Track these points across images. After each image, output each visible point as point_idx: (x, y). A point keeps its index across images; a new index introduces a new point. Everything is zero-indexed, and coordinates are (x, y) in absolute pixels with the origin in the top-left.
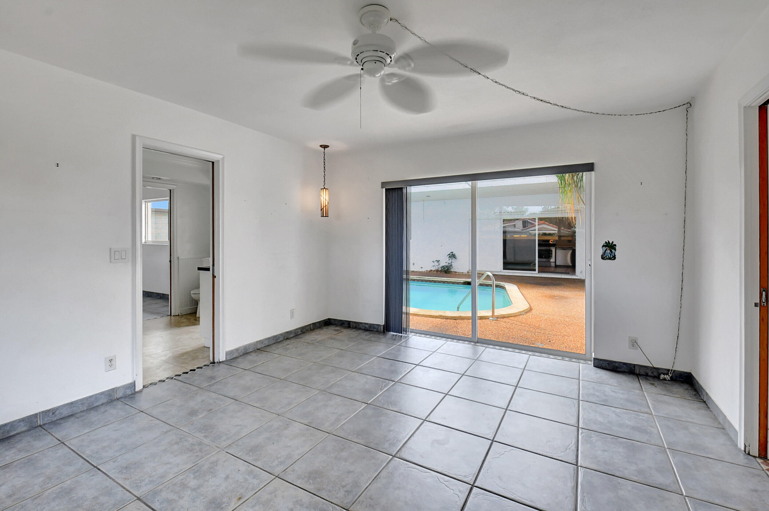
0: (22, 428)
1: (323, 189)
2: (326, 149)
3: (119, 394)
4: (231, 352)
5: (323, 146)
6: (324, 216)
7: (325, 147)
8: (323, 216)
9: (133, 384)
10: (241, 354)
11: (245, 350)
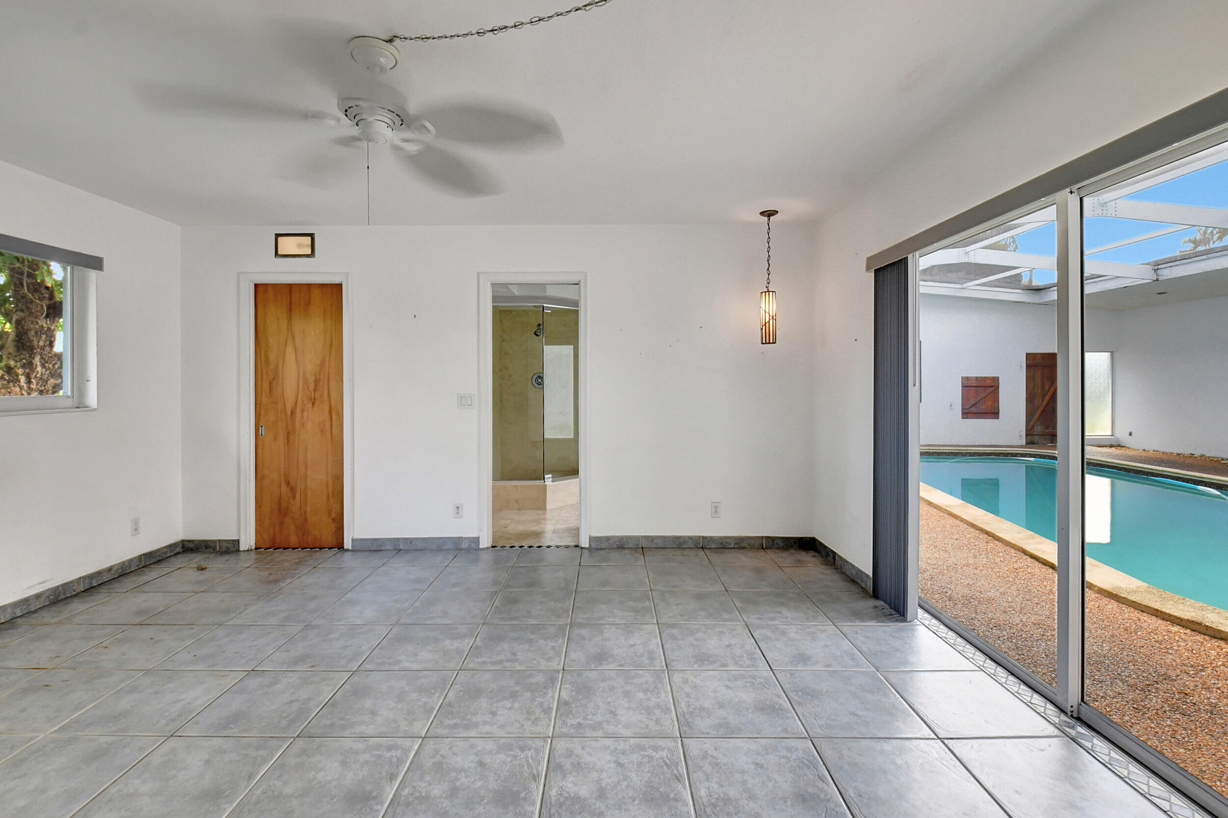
0: (389, 547)
1: (765, 292)
2: (771, 217)
3: (465, 545)
4: (598, 539)
5: (766, 213)
6: (769, 343)
7: (769, 214)
8: (762, 343)
9: (477, 540)
10: (615, 547)
11: (622, 543)
